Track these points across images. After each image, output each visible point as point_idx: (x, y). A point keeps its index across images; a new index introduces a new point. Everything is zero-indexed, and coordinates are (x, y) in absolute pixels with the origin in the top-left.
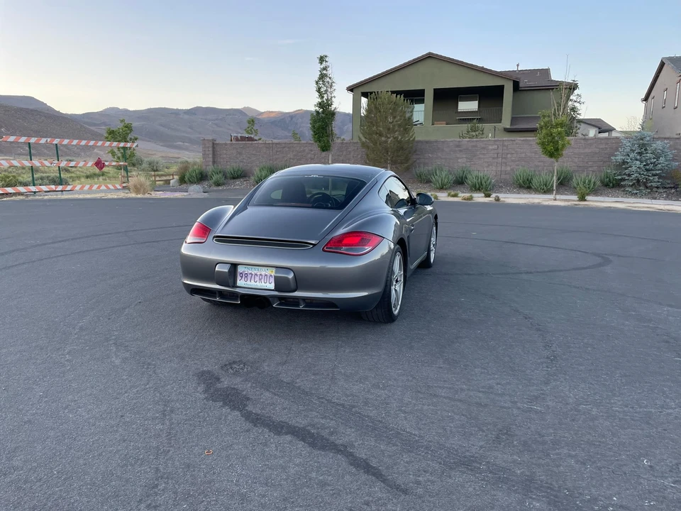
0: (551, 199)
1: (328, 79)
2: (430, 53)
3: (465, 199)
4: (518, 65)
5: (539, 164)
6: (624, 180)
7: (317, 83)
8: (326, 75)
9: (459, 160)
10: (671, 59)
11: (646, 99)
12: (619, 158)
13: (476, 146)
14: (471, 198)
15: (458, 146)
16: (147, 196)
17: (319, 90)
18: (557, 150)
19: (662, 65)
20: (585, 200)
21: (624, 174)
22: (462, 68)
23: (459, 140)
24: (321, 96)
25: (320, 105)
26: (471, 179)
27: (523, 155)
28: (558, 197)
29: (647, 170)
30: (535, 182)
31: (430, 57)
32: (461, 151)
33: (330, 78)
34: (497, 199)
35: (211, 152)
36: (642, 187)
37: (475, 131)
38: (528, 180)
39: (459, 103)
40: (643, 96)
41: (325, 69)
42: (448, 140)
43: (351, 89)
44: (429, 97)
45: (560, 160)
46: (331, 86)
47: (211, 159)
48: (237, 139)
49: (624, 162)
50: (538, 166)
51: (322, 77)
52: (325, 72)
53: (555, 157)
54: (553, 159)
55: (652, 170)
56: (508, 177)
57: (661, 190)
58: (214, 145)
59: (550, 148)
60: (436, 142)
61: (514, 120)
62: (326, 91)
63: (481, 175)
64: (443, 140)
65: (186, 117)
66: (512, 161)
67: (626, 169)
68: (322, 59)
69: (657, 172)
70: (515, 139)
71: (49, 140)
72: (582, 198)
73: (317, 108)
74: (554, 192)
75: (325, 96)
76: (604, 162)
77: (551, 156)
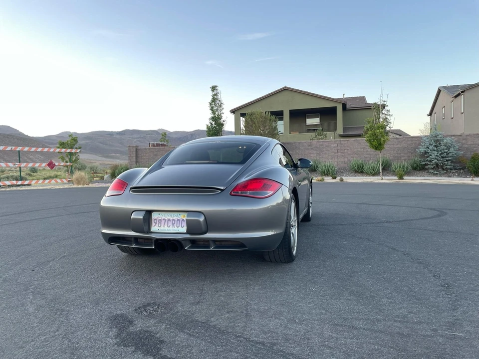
0: (379, 179)
1: (218, 102)
2: (285, 87)
3: (318, 181)
4: (344, 95)
5: (367, 156)
6: (427, 165)
7: (210, 104)
8: (217, 99)
9: (312, 155)
10: (444, 87)
11: (430, 114)
12: (422, 150)
13: (322, 145)
14: (323, 180)
15: (310, 145)
16: (86, 186)
17: (212, 109)
18: (380, 144)
19: (439, 91)
20: (403, 179)
21: (427, 161)
22: (307, 96)
23: (310, 141)
24: (213, 112)
25: (213, 119)
26: (321, 168)
27: (355, 150)
28: (384, 178)
29: (442, 157)
30: (366, 168)
31: (285, 89)
32: (312, 149)
33: (219, 101)
34: (342, 180)
35: (135, 155)
36: (440, 168)
37: (320, 136)
38: (360, 166)
39: (307, 119)
40: (428, 113)
41: (216, 95)
42: (303, 141)
43: (233, 111)
44: (286, 116)
45: (383, 151)
46: (220, 106)
47: (135, 160)
48: (154, 145)
49: (426, 153)
50: (366, 158)
51: (214, 100)
52: (216, 97)
53: (379, 150)
54: (378, 152)
55: (445, 157)
56: (346, 165)
57: (454, 171)
58: (137, 150)
59: (375, 143)
60: (295, 143)
61: (345, 129)
62: (217, 110)
63: (328, 164)
64: (299, 142)
65: (118, 137)
66: (348, 154)
67: (428, 157)
68: (214, 88)
69: (450, 158)
70: (349, 139)
71: (13, 148)
72: (401, 178)
73: (211, 121)
74: (381, 174)
75: (217, 113)
76: (412, 153)
77: (376, 149)
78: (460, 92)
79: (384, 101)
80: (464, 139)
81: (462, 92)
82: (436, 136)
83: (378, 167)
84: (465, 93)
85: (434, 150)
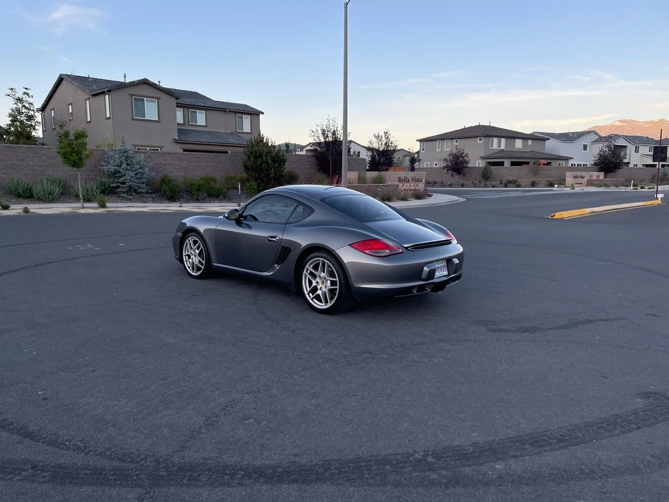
0: (80, 208)
5: (29, 172)
6: (118, 187)
11: (43, 110)
12: (113, 169)
18: (80, 159)
19: (61, 80)
20: (106, 207)
21: (118, 182)
27: (10, 163)
29: (137, 179)
30: (37, 190)
34: (26, 211)
36: (133, 193)
45: (82, 169)
49: (116, 172)
50: (29, 175)
53: (78, 167)
55: (140, 179)
57: (146, 195)
67: (120, 177)
69: (145, 180)
72: (103, 206)
74: (81, 201)
76: (92, 171)
77: (74, 166)
78: (106, 90)
79: (26, 89)
80: (149, 158)
81: (107, 91)
82: (125, 152)
83: (57, 190)
84: (112, 93)
85: (127, 170)
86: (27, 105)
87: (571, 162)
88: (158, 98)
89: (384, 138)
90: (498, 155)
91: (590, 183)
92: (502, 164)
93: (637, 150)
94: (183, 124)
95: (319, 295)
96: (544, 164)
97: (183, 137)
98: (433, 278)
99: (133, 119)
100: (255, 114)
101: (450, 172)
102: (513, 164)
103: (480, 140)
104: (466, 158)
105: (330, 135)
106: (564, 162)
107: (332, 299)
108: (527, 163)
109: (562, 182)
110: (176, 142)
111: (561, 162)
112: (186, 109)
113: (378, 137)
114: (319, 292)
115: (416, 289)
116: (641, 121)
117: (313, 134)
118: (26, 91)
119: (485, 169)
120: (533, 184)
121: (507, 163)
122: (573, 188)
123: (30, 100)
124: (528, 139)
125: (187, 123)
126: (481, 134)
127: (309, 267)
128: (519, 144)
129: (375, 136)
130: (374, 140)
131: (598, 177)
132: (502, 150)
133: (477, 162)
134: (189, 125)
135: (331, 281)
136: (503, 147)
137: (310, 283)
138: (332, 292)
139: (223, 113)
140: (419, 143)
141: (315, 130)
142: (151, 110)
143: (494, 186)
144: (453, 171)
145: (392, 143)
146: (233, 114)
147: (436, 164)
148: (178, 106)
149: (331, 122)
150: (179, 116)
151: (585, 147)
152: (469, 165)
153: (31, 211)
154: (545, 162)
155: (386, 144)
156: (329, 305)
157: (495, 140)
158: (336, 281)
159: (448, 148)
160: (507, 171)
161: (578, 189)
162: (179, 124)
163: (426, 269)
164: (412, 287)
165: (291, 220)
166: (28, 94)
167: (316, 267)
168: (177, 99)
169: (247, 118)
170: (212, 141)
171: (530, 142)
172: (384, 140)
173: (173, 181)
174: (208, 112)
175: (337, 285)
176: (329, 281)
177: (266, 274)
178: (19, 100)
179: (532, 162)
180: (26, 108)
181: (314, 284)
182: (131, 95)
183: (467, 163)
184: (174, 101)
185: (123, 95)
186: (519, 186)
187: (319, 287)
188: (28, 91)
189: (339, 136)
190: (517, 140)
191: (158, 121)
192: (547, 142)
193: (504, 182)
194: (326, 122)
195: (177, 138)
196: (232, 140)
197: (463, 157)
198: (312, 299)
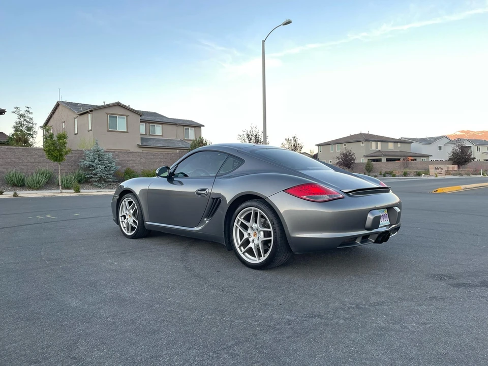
0: (59, 193)
5: (24, 167)
6: (92, 177)
10: (65, 103)
12: (87, 163)
18: (61, 155)
19: (57, 105)
20: (80, 192)
21: (91, 174)
27: (9, 160)
28: (64, 191)
29: (106, 171)
30: (28, 180)
34: (15, 195)
36: (103, 182)
38: (21, 179)
45: (62, 163)
49: (90, 166)
50: (23, 169)
53: (59, 161)
55: (108, 171)
57: (113, 184)
59: (57, 154)
67: (93, 170)
69: (112, 172)
72: (77, 191)
74: (60, 187)
76: (72, 166)
77: (56, 160)
79: (28, 107)
80: (116, 155)
81: (90, 111)
82: (98, 151)
83: (43, 180)
84: (93, 112)
85: (99, 164)
86: (28, 120)
87: (431, 159)
88: (127, 116)
89: (293, 142)
90: (376, 154)
91: (448, 173)
92: (380, 160)
93: (478, 149)
94: (146, 134)
95: (251, 248)
96: (412, 160)
97: (145, 143)
98: (377, 227)
99: (108, 131)
100: (198, 126)
101: (342, 167)
102: (388, 160)
103: (363, 143)
104: (353, 156)
105: (253, 138)
106: (426, 158)
107: (265, 252)
108: (399, 160)
109: (427, 172)
110: (140, 146)
111: (424, 158)
112: (147, 124)
113: (288, 140)
114: (251, 245)
115: (361, 238)
116: (475, 131)
117: (240, 138)
118: (27, 109)
119: (368, 164)
120: (405, 174)
121: (384, 159)
122: (437, 176)
123: (31, 116)
124: (397, 142)
125: (148, 134)
126: (362, 139)
127: (240, 218)
128: (391, 146)
129: (286, 140)
130: (286, 143)
131: (453, 168)
132: (379, 150)
133: (361, 159)
134: (149, 135)
135: (264, 231)
136: (379, 148)
137: (242, 235)
138: (266, 243)
139: (174, 127)
140: (317, 147)
141: (241, 135)
142: (121, 124)
143: (375, 176)
144: (344, 166)
145: (299, 145)
146: (182, 127)
147: (331, 162)
148: (141, 122)
149: (254, 129)
150: (142, 128)
151: (440, 148)
152: (356, 162)
153: (19, 195)
154: (413, 158)
155: (294, 145)
156: (263, 259)
157: (374, 143)
158: (270, 232)
159: (339, 150)
160: (384, 165)
161: (439, 177)
162: (141, 134)
163: (370, 217)
164: (356, 237)
165: (221, 172)
166: (29, 111)
167: (247, 218)
168: (141, 116)
169: (192, 130)
170: (166, 145)
171: (399, 145)
172: (293, 143)
173: (134, 172)
174: (164, 125)
175: (271, 237)
176: (262, 233)
177: (196, 229)
178: (22, 116)
179: (402, 159)
180: (27, 122)
181: (246, 236)
182: (108, 114)
183: (354, 160)
184: (139, 118)
185: (102, 114)
186: (394, 176)
187: (251, 240)
188: (29, 110)
189: (259, 139)
190: (389, 143)
191: (127, 132)
192: (412, 144)
193: (382, 173)
194: (250, 129)
195: (140, 144)
196: (181, 145)
197: (351, 156)
198: (243, 253)
